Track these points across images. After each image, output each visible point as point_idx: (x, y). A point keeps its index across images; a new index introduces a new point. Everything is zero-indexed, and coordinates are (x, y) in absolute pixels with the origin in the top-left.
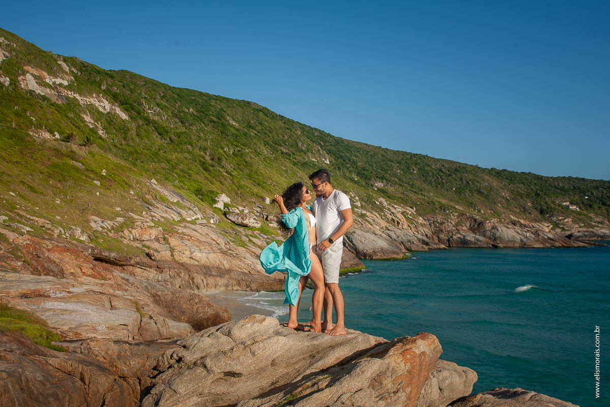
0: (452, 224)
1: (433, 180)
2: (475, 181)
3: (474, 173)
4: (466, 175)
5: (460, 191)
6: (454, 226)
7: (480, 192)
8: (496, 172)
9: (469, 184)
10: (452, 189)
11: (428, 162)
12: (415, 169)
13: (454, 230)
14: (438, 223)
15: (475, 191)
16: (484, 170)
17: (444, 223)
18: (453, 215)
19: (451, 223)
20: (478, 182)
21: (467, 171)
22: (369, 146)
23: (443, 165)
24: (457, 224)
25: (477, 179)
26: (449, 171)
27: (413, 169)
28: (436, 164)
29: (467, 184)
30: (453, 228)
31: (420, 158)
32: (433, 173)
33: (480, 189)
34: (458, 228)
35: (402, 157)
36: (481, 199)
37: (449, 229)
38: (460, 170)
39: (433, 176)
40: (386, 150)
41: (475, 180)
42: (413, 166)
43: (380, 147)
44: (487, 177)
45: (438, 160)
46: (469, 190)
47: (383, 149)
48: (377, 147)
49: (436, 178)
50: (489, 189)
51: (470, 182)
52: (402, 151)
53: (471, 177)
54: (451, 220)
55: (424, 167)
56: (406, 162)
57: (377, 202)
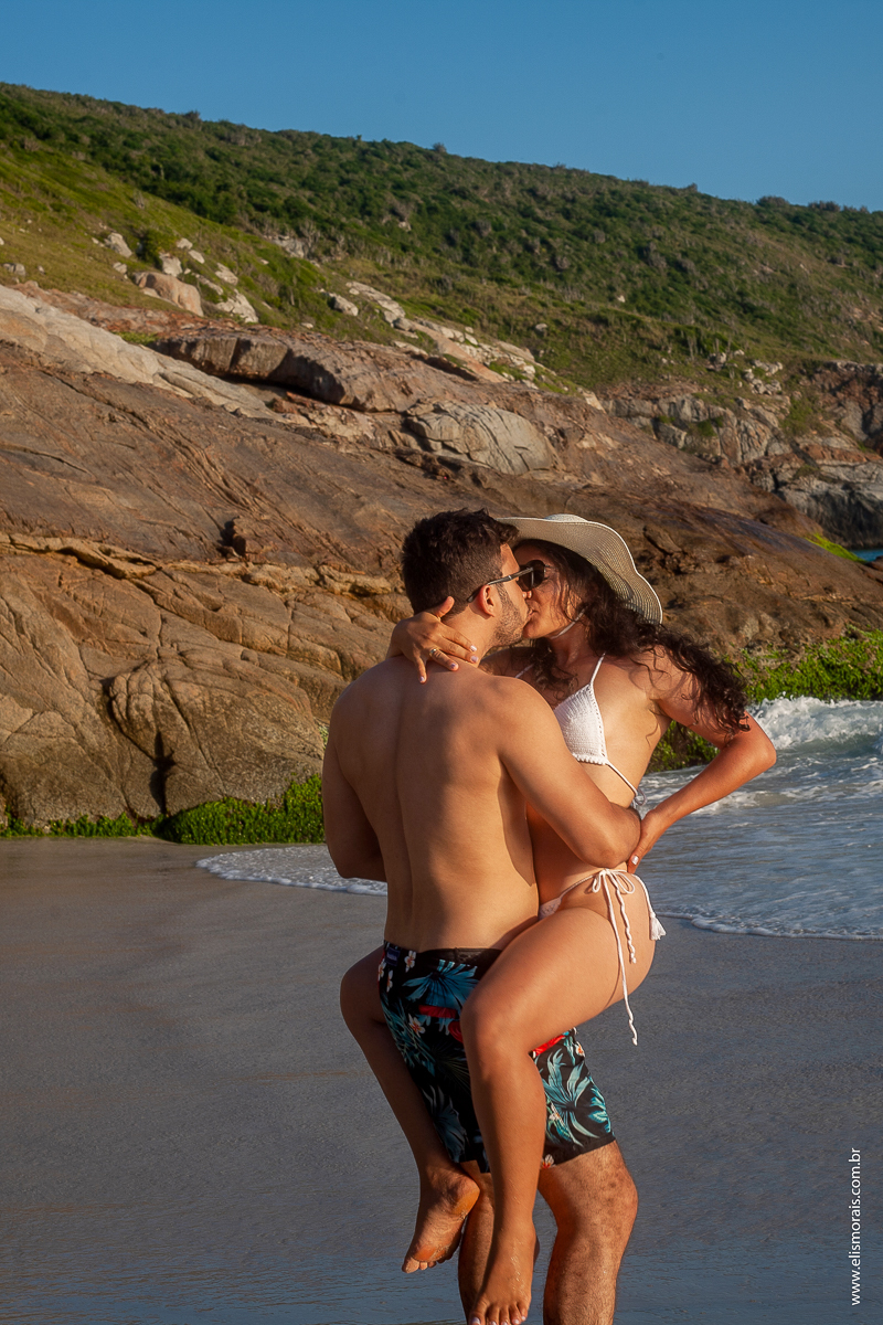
0: (765, 422)
1: (506, 259)
2: (710, 256)
3: (695, 219)
4: (661, 230)
5: (655, 304)
6: (777, 437)
7: (747, 310)
8: (787, 216)
9: (683, 270)
10: (611, 299)
11: (451, 179)
12: (401, 208)
13: (787, 459)
14: (682, 425)
15: (724, 303)
16: (734, 207)
17: (717, 421)
18: (758, 373)
19: (759, 418)
20: (728, 261)
21: (656, 212)
22: (131, 111)
23: (533, 192)
24: (792, 428)
25: (717, 247)
26: (567, 215)
27: (393, 212)
28: (498, 186)
29: (678, 274)
30: (778, 449)
31: (409, 163)
32: (498, 227)
33: (741, 293)
34: (803, 442)
35: (316, 159)
36: (764, 339)
37: (753, 456)
38: (622, 208)
39: (503, 241)
40: (225, 132)
41: (705, 251)
42: (391, 198)
43: (191, 116)
44: (760, 237)
45: (504, 169)
46: (695, 299)
47: (207, 126)
48: (171, 116)
49: (519, 249)
50: (784, 293)
51: (690, 264)
52: (311, 135)
53: (684, 237)
54: (756, 400)
55: (444, 202)
56: (343, 182)
57: (342, 302)
